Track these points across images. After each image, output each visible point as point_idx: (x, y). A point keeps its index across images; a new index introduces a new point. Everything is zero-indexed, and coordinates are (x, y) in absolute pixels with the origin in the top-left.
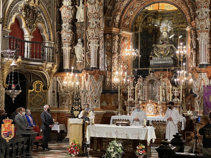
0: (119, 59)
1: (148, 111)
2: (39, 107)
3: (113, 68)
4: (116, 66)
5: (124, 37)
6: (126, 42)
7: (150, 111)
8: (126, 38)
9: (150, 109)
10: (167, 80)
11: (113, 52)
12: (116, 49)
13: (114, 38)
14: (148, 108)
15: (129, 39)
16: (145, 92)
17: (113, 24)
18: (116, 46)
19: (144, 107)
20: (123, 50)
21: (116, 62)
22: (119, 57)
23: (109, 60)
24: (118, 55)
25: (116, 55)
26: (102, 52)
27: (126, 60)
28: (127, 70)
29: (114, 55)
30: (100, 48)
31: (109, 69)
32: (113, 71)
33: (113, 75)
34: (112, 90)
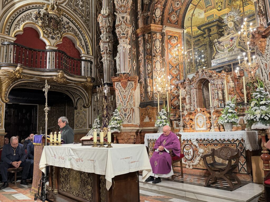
1: (198, 125)
2: (81, 128)
3: (154, 74)
4: (159, 72)
5: (171, 36)
6: (174, 42)
7: (201, 125)
8: (175, 37)
9: (200, 121)
10: (224, 74)
11: (154, 54)
12: (158, 51)
13: (154, 37)
14: (198, 120)
15: (179, 38)
16: (194, 98)
17: (153, 20)
18: (157, 46)
19: (191, 119)
20: (169, 51)
21: (158, 66)
22: (163, 60)
23: (150, 64)
24: (161, 57)
25: (159, 57)
26: (142, 58)
27: (175, 63)
28: (179, 76)
29: (155, 57)
30: (140, 53)
31: (150, 75)
32: (155, 78)
33: (155, 82)
34: (154, 101)
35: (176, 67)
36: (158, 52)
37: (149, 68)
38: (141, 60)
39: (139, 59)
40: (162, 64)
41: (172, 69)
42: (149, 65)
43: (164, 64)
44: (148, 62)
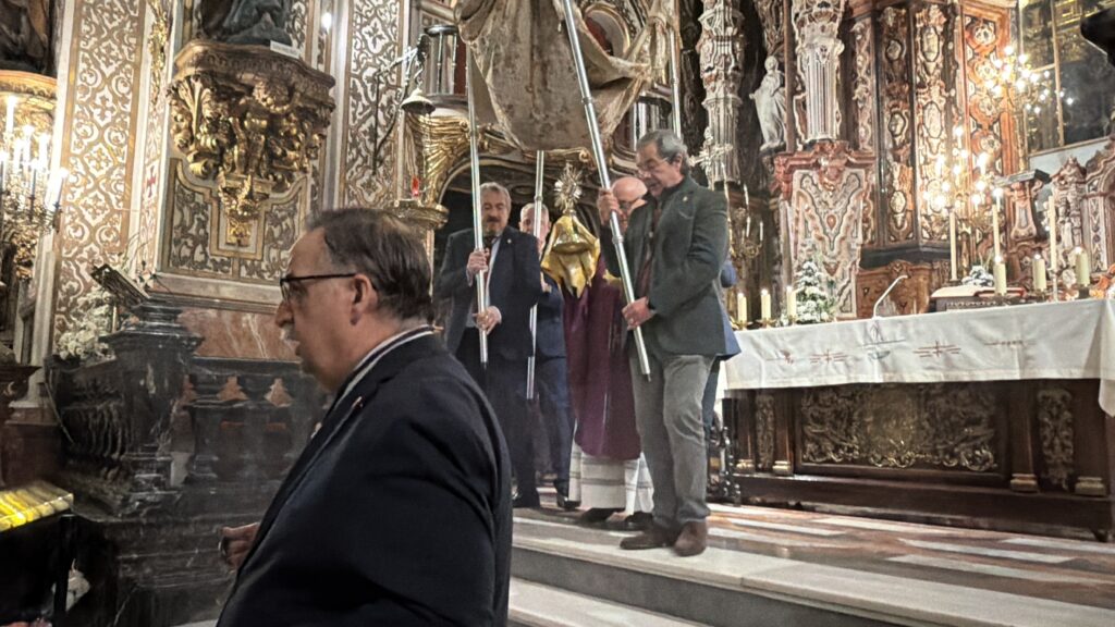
0: (954, 110)
3: (920, 147)
4: (935, 142)
5: (974, 18)
6: (985, 38)
8: (987, 21)
11: (918, 80)
12: (932, 66)
13: (920, 19)
15: (1001, 26)
16: (1096, 229)
18: (929, 51)
20: (968, 70)
21: (933, 121)
22: (951, 101)
23: (901, 115)
24: (943, 91)
25: (935, 90)
26: (867, 91)
27: (989, 113)
28: (1000, 160)
29: (925, 90)
30: (856, 75)
31: (904, 153)
32: (922, 162)
33: (923, 179)
34: (921, 244)
35: (991, 128)
36: (931, 71)
37: (900, 125)
38: (864, 99)
39: (854, 98)
40: (946, 116)
41: (976, 134)
42: (897, 116)
43: (953, 117)
44: (894, 106)
